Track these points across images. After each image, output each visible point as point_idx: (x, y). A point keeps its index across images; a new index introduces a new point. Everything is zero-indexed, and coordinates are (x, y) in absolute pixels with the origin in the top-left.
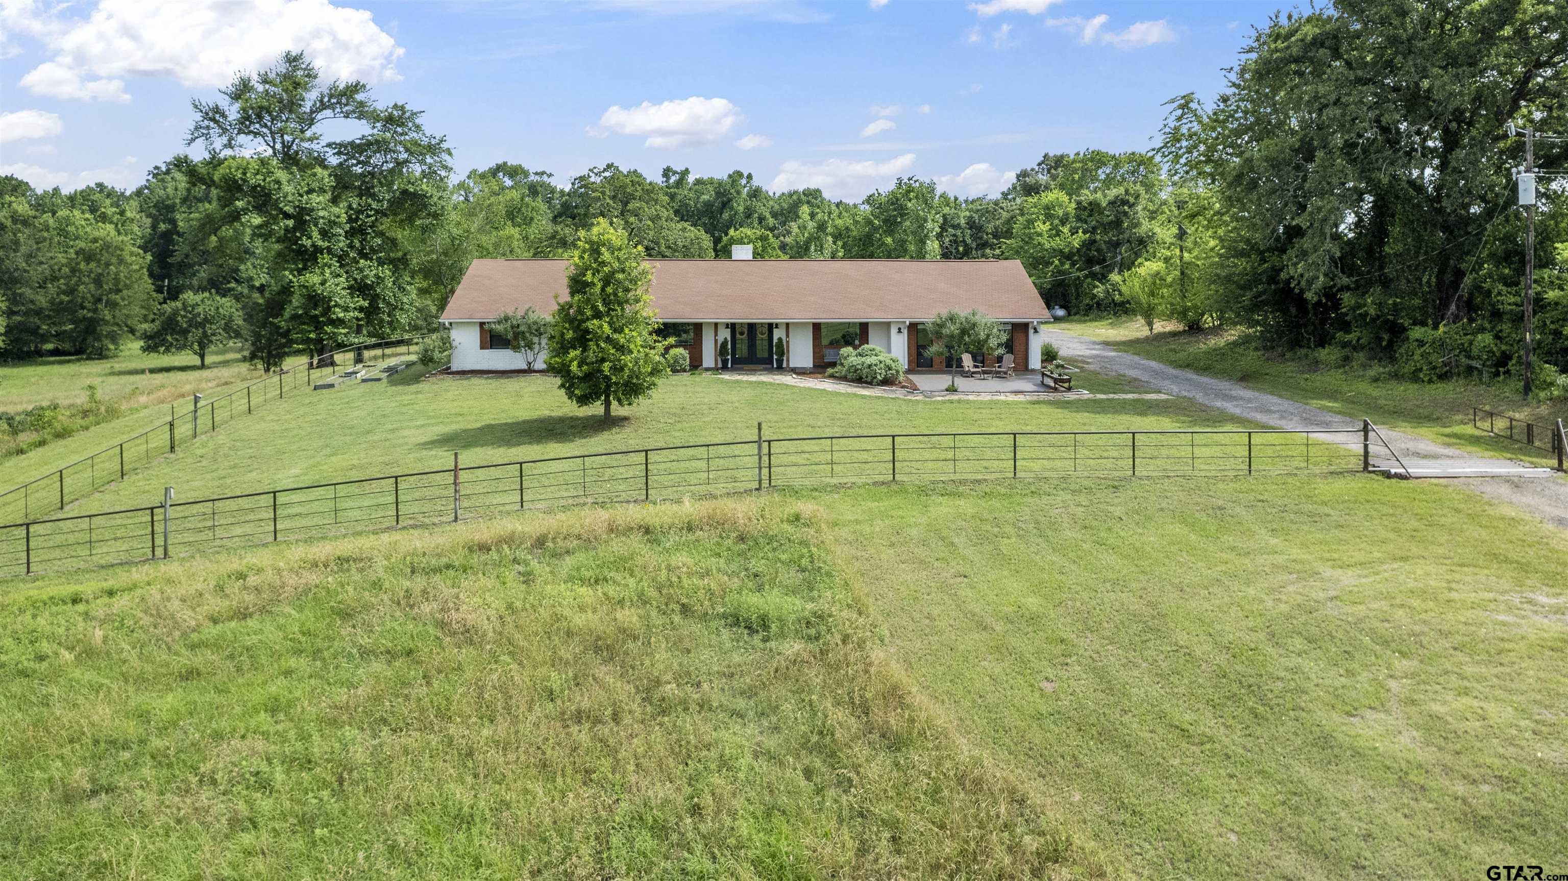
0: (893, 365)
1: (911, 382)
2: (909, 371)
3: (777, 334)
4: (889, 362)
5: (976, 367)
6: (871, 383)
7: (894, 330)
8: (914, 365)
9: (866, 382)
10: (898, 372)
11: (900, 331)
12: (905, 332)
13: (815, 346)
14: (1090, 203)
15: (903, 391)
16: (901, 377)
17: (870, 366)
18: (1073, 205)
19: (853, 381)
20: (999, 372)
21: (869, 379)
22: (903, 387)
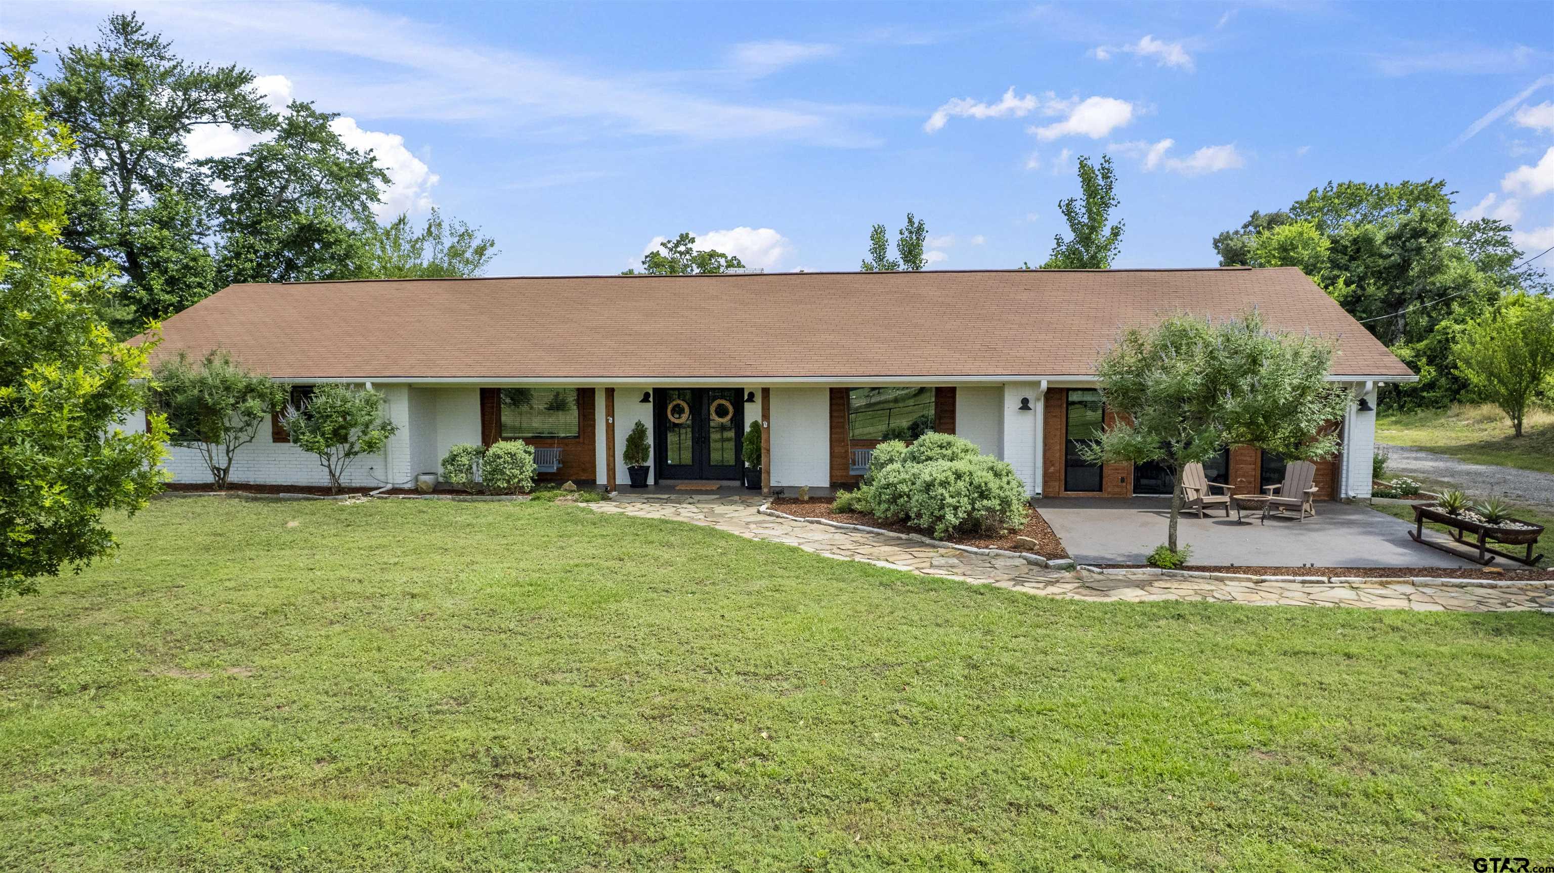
0: (994, 484)
1: (1047, 531)
2: (1047, 499)
3: (752, 413)
4: (983, 476)
5: (1215, 491)
6: (929, 532)
7: (1011, 403)
8: (1057, 486)
9: (918, 530)
10: (1005, 503)
11: (1025, 405)
12: (1039, 407)
13: (834, 442)
14: (1355, 241)
15: (1017, 560)
16: (1018, 517)
17: (929, 486)
18: (1326, 243)
19: (887, 524)
20: (1275, 505)
21: (924, 522)
22: (1017, 547)
